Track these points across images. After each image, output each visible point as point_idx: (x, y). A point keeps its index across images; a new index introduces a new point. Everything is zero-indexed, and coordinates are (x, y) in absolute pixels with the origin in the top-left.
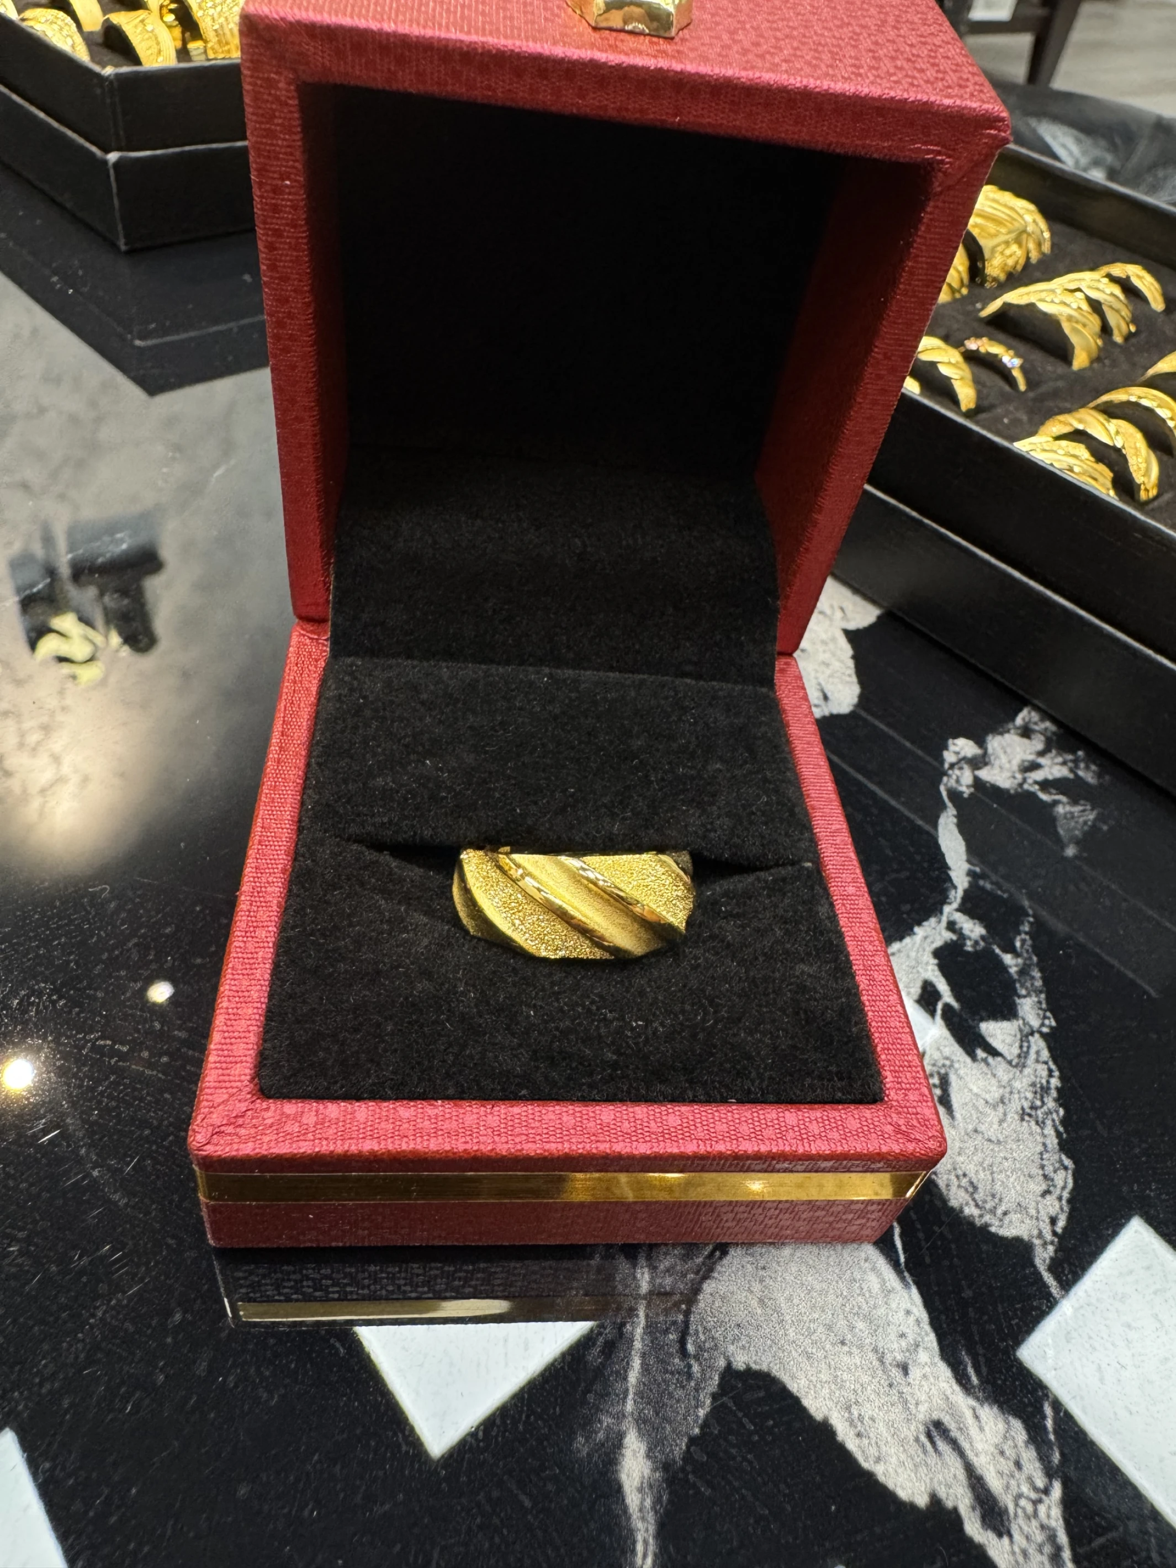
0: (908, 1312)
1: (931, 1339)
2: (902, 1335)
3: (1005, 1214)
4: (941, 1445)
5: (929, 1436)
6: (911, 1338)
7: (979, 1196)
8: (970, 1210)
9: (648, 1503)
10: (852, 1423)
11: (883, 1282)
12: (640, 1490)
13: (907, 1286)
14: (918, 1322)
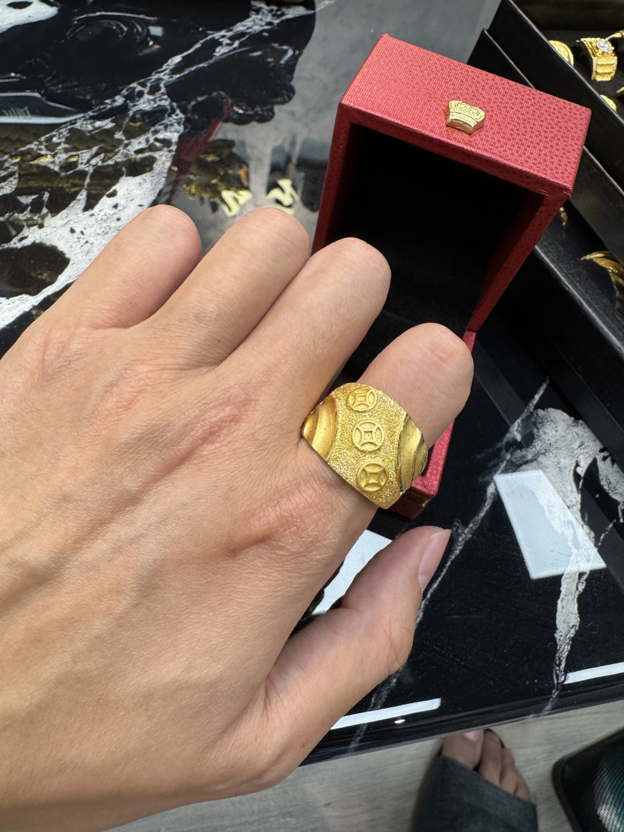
0: (576, 498)
1: (579, 506)
2: (571, 501)
3: (616, 493)
4: (570, 526)
5: (568, 523)
6: (573, 503)
7: (610, 486)
8: (606, 487)
9: (492, 497)
10: (549, 510)
11: (572, 489)
12: (491, 494)
13: (578, 492)
14: (577, 501)
